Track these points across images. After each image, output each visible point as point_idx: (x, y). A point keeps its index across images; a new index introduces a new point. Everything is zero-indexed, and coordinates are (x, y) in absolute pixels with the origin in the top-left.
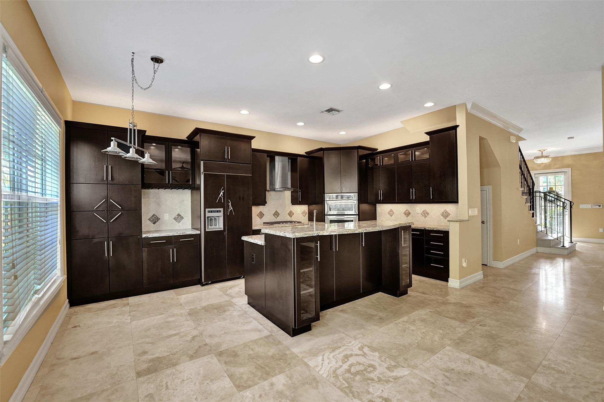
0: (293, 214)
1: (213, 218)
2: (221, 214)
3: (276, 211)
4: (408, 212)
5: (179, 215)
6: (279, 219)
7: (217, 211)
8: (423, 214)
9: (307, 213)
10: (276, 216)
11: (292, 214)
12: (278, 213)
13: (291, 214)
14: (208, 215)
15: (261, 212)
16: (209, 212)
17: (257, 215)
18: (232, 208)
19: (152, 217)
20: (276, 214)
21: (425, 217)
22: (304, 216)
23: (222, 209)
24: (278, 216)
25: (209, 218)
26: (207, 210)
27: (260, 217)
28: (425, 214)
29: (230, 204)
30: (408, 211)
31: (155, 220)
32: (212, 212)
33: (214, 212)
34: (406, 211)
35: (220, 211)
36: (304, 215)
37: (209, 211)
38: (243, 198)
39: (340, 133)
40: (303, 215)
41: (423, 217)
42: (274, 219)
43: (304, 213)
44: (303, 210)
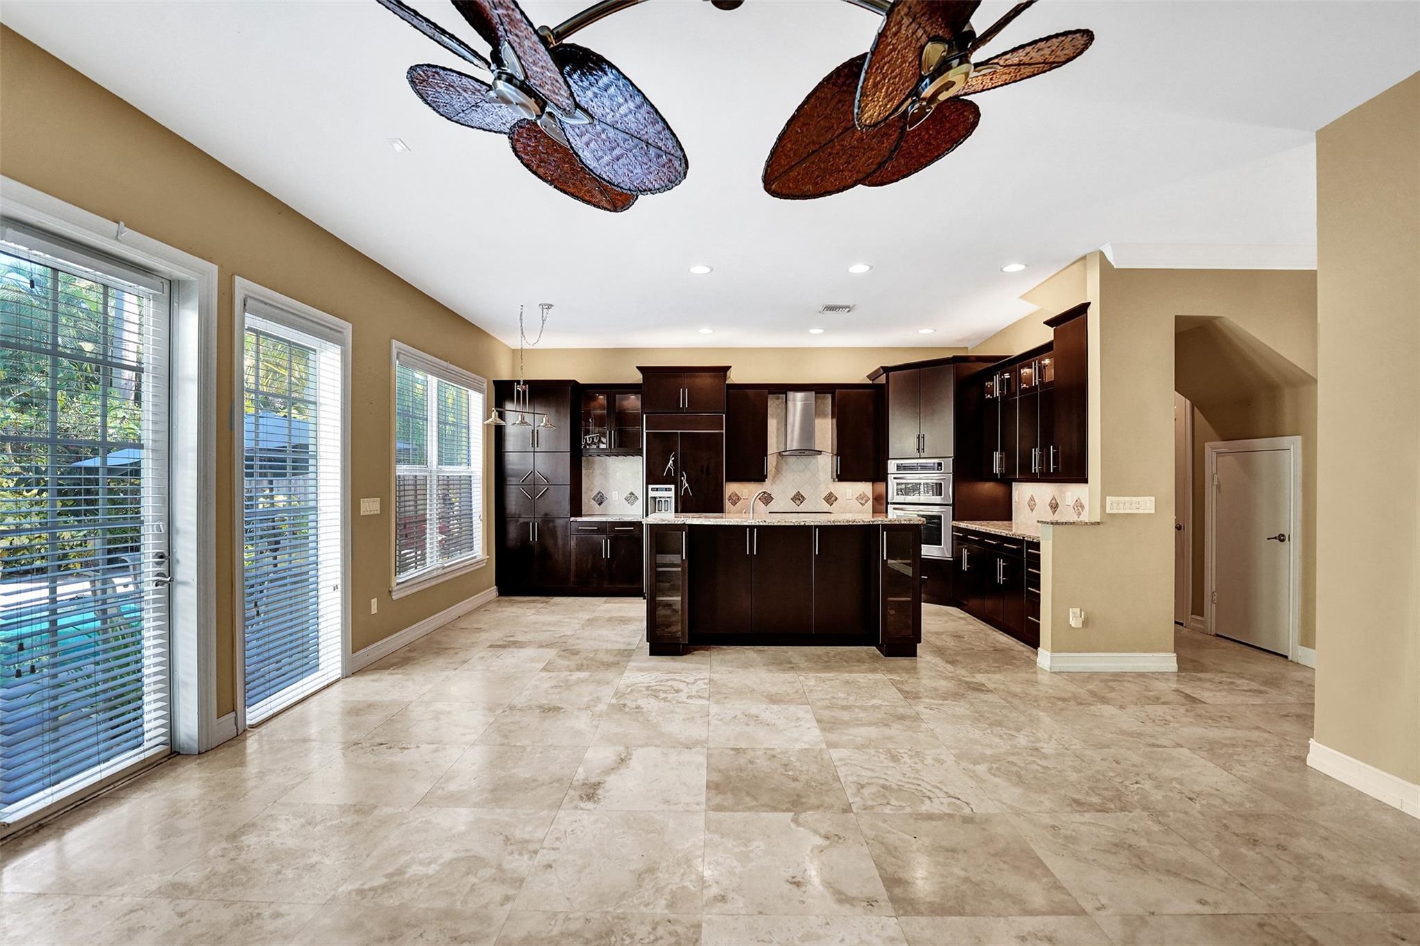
0: (836, 499)
1: (663, 500)
2: (672, 494)
3: (798, 492)
5: (632, 493)
6: (803, 507)
7: (666, 490)
9: (871, 498)
10: (798, 502)
11: (833, 499)
12: (802, 496)
13: (831, 498)
14: (651, 494)
16: (653, 490)
17: (760, 499)
18: (687, 485)
19: (596, 496)
20: (798, 498)
21: (1079, 514)
22: (863, 505)
23: (673, 487)
24: (802, 502)
25: (657, 500)
26: (650, 487)
27: (765, 502)
28: (1078, 507)
29: (684, 480)
30: (1056, 499)
31: (600, 500)
32: (657, 489)
33: (662, 490)
34: (1052, 499)
35: (670, 490)
36: (863, 502)
37: (654, 488)
38: (708, 469)
39: (921, 331)
40: (860, 503)
42: (793, 507)
43: (862, 499)
44: (861, 492)
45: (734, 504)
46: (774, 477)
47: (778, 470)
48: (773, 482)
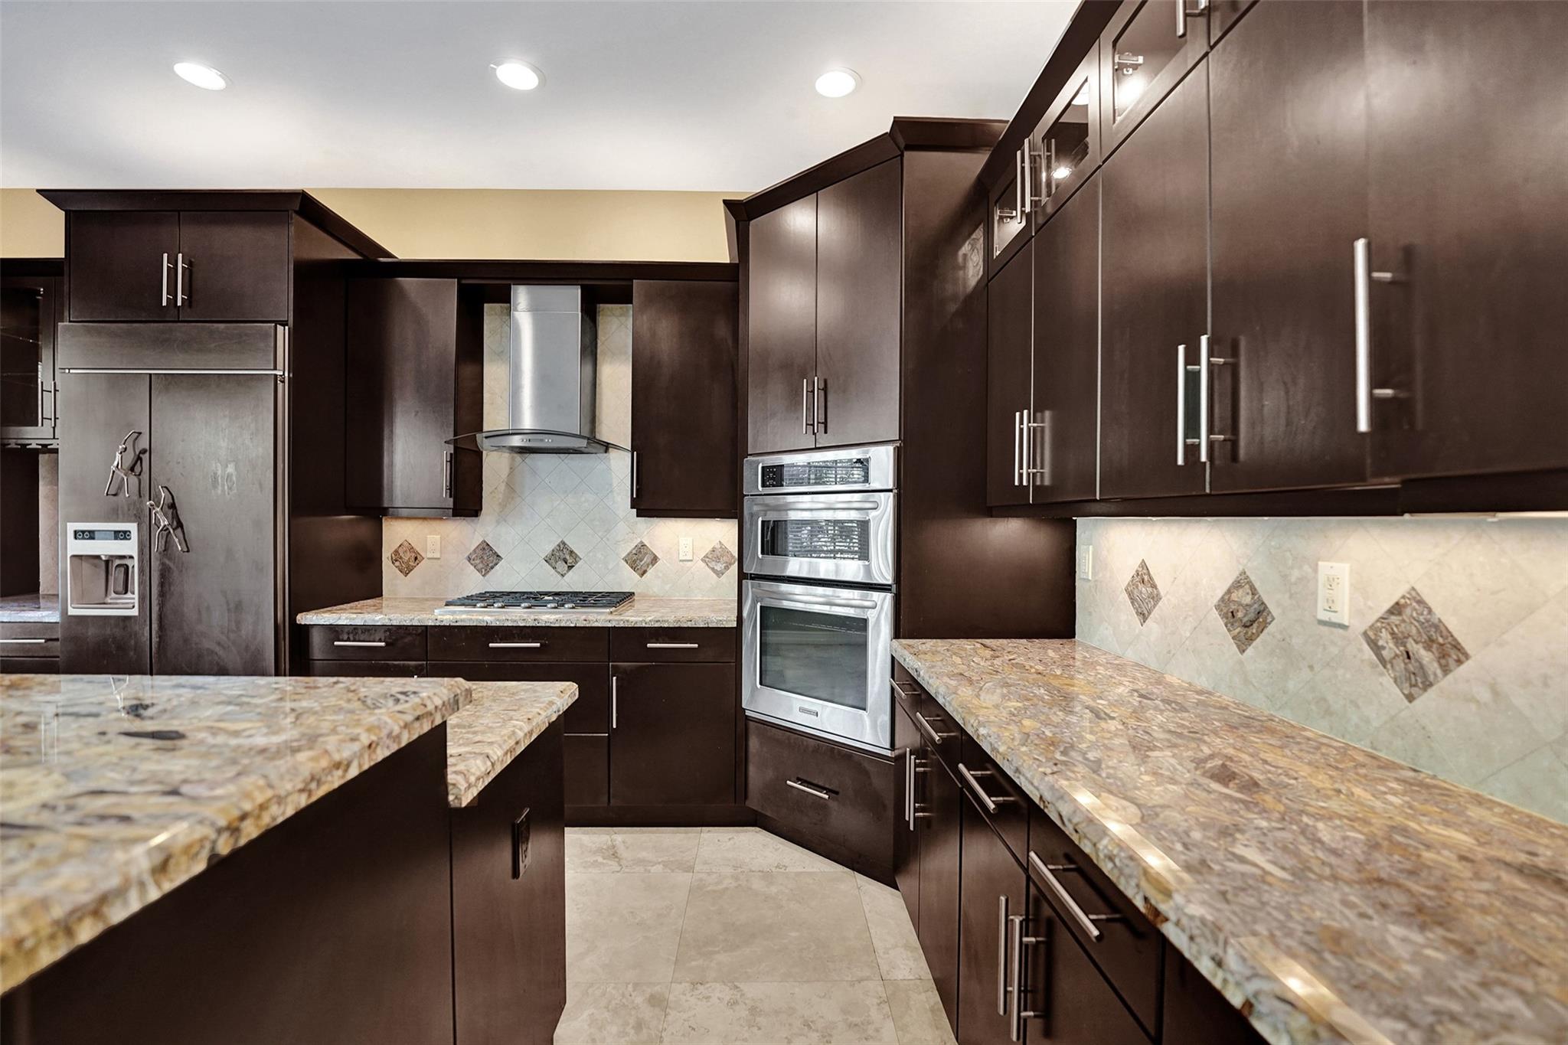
0: (655, 559)
2: (132, 546)
3: (564, 543)
4: (1248, 600)
6: (574, 581)
7: (112, 535)
8: (1385, 639)
9: (733, 558)
10: (563, 570)
11: (647, 559)
12: (572, 552)
13: (641, 559)
14: (74, 548)
15: (485, 547)
16: (77, 534)
17: (469, 559)
20: (563, 556)
21: (1416, 682)
22: (719, 574)
23: (133, 527)
24: (570, 567)
26: (72, 527)
27: (481, 566)
28: (1412, 646)
30: (1254, 591)
32: (91, 535)
33: (101, 535)
34: (1237, 585)
35: (124, 535)
36: (719, 567)
37: (83, 532)
40: (713, 569)
41: (1387, 680)
42: (550, 580)
43: (718, 559)
44: (714, 544)
45: (406, 571)
46: (503, 506)
47: (512, 487)
48: (502, 519)
